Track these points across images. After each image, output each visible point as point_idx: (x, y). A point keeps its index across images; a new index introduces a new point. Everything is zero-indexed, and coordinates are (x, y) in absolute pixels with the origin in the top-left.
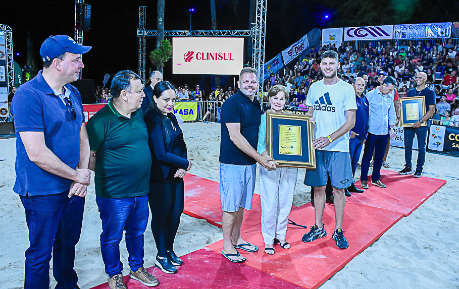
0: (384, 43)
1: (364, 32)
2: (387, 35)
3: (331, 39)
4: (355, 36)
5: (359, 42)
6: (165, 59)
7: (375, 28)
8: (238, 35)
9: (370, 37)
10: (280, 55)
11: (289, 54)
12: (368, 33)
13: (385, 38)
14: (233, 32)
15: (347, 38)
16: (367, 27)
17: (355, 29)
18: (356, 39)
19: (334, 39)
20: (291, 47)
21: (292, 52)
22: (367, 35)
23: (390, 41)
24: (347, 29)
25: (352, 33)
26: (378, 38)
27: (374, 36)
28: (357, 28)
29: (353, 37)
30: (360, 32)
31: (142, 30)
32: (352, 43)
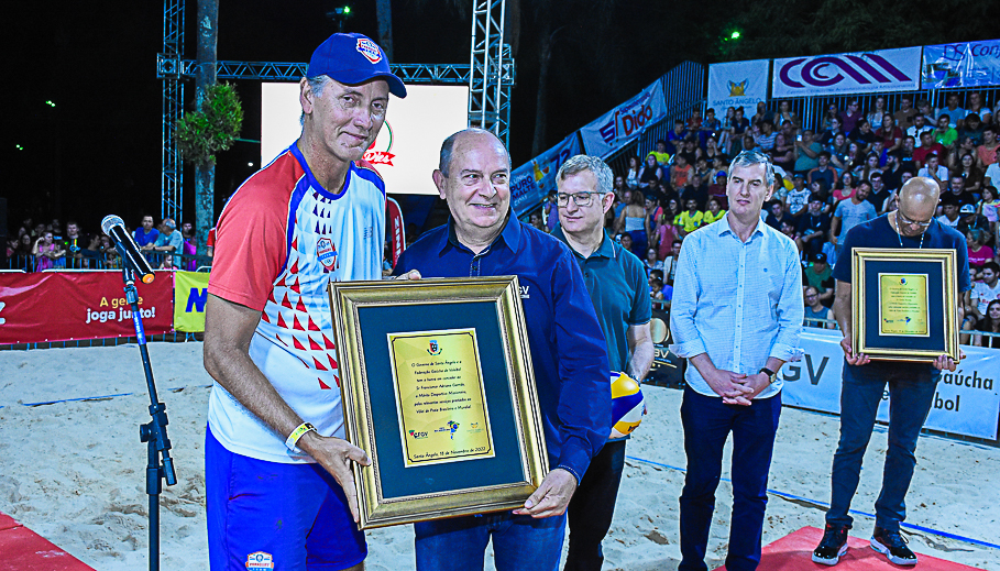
0: (892, 102)
1: (830, 71)
2: (902, 77)
3: (732, 93)
4: (803, 82)
5: (816, 99)
6: (219, 141)
7: (865, 58)
8: (452, 79)
9: (848, 86)
10: (574, 136)
11: (604, 135)
12: (843, 73)
13: (894, 86)
14: (436, 70)
15: (781, 91)
16: (842, 57)
17: (804, 64)
18: (808, 91)
19: (742, 93)
20: (610, 116)
21: (612, 131)
22: (839, 78)
23: (909, 95)
24: (780, 63)
25: (795, 74)
26: (874, 87)
27: (862, 80)
28: (811, 59)
29: (799, 85)
30: (820, 72)
31: (174, 56)
32: (796, 104)
